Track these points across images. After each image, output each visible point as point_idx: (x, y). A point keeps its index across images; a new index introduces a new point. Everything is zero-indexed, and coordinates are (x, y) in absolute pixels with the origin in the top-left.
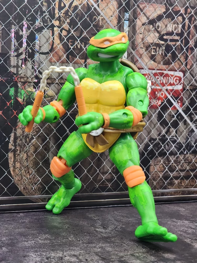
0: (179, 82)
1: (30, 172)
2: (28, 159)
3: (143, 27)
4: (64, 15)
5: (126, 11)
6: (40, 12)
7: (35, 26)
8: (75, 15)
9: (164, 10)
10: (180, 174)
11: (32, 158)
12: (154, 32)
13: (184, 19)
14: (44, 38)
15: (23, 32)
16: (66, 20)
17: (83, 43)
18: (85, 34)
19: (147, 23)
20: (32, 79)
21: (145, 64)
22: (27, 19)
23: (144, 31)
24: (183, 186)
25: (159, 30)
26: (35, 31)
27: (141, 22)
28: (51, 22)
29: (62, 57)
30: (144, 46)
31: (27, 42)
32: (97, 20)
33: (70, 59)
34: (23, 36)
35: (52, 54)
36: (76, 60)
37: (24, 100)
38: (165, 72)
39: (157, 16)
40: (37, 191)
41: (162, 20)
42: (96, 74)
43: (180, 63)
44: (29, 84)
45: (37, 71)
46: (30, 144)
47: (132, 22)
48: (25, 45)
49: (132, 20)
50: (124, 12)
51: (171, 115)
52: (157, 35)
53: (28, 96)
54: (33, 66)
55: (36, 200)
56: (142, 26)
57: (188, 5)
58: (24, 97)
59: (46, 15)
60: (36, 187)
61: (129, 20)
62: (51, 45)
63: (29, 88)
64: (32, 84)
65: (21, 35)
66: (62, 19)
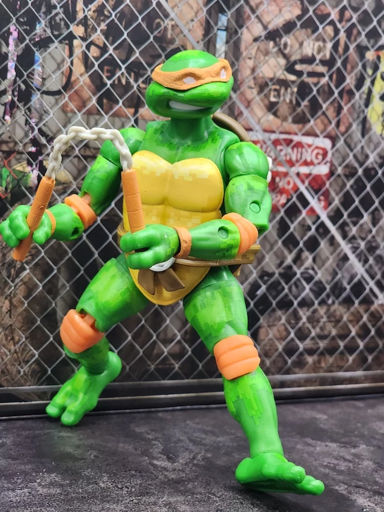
0: (323, 159)
1: (17, 338)
2: (13, 311)
3: (256, 45)
4: (96, 14)
5: (223, 11)
6: (46, 6)
7: (35, 35)
8: (118, 15)
9: (298, 12)
10: (318, 344)
11: (20, 310)
12: (276, 56)
13: (337, 31)
14: (52, 61)
15: (8, 47)
16: (99, 25)
17: (132, 74)
18: (137, 54)
19: (263, 38)
20: (25, 145)
21: (257, 120)
22: (17, 20)
23: (256, 54)
24: (322, 368)
25: (286, 52)
26: (35, 45)
27: (251, 34)
28: (68, 27)
29: (88, 102)
30: (255, 84)
31: (16, 69)
32: (162, 27)
33: (104, 107)
34: (10, 55)
35: (67, 96)
36: (116, 108)
37: (6, 188)
38: (296, 139)
39: (284, 23)
40: (29, 377)
41: (294, 32)
42: (162, 143)
43: (326, 121)
44: (18, 156)
45: (36, 128)
46: (17, 280)
47: (233, 34)
48: (11, 74)
49: (233, 30)
50: (217, 14)
51: (303, 226)
52: (282, 62)
53: (16, 182)
54: (28, 119)
55: (28, 396)
56: (252, 44)
58: (8, 184)
59: (57, 14)
60: (27, 370)
61: (227, 29)
62: (66, 76)
63: (19, 165)
64: (24, 156)
65: (5, 53)
66: (91, 22)
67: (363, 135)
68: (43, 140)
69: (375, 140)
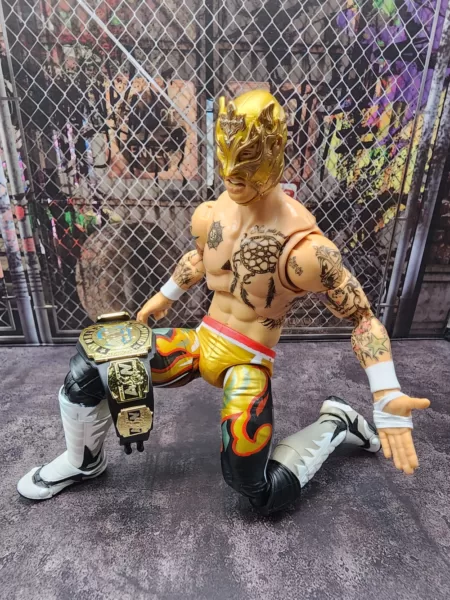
4: (120, 110)
5: (209, 97)
6: (86, 108)
7: (83, 129)
8: (135, 109)
13: (299, 103)
14: (97, 145)
15: (68, 139)
16: (123, 118)
17: (150, 150)
18: (151, 136)
20: (90, 200)
22: (70, 120)
26: (84, 136)
28: (103, 121)
29: (124, 171)
31: (76, 153)
33: (135, 173)
34: (70, 144)
35: (110, 168)
36: (143, 173)
37: (84, 226)
43: (292, 171)
44: (87, 207)
45: (95, 190)
48: (73, 157)
50: (205, 100)
53: (89, 222)
54: (89, 184)
57: (306, 78)
58: (84, 224)
59: (95, 113)
61: (213, 111)
62: (107, 155)
63: (89, 212)
64: (90, 207)
65: (67, 143)
66: (118, 116)
67: (321, 180)
68: (100, 197)
69: (332, 182)
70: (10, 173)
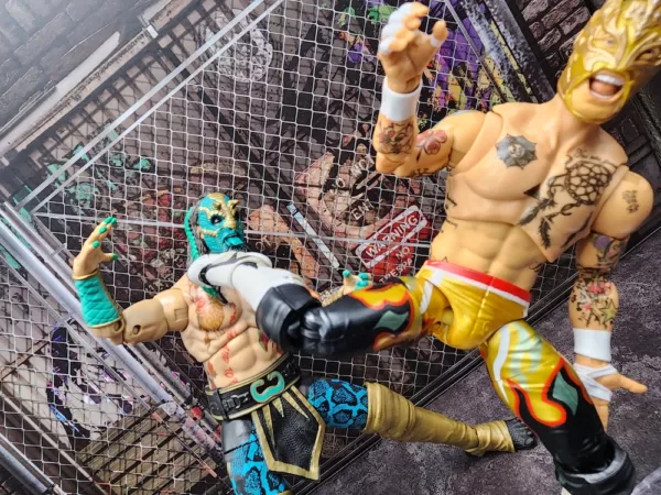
3: (322, 201)
9: (332, 158)
12: (340, 195)
13: (366, 143)
19: (323, 193)
23: (327, 205)
25: (344, 186)
27: (315, 198)
39: (329, 173)
41: (339, 170)
49: (302, 207)
50: (286, 208)
52: (347, 193)
56: (319, 203)
61: (298, 210)
70: (170, 388)
